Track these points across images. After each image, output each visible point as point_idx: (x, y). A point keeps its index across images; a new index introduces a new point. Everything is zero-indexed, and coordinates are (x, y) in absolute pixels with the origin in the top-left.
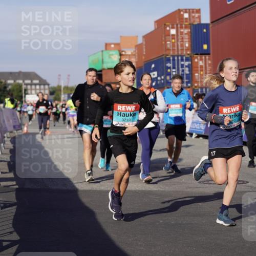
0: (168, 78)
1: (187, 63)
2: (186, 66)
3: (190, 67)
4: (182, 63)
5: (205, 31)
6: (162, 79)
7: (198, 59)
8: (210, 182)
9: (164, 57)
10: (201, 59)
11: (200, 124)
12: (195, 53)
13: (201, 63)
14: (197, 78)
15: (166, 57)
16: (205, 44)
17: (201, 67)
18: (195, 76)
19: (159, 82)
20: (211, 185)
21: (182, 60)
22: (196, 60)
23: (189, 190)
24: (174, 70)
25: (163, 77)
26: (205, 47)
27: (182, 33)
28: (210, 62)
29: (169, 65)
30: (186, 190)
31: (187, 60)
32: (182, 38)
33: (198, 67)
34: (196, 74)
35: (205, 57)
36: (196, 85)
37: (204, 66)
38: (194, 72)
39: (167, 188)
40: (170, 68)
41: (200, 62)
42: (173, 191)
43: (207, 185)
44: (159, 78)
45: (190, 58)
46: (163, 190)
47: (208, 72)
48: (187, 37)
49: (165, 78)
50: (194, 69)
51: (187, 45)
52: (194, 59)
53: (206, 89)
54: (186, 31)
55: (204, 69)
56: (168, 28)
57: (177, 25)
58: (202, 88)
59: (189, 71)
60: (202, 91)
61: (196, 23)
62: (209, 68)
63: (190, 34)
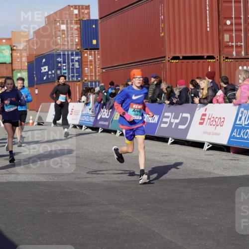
0: (59, 72)
1: (77, 58)
2: (76, 61)
3: (80, 61)
4: (72, 57)
5: (94, 26)
6: (52, 74)
7: (87, 54)
8: (98, 172)
9: (54, 51)
10: (91, 54)
11: (89, 116)
12: (85, 48)
13: (90, 58)
14: (86, 72)
15: (56, 52)
16: (94, 39)
17: (91, 61)
18: (85, 70)
19: (49, 76)
20: (99, 175)
21: (72, 55)
22: (86, 55)
23: (77, 180)
24: (64, 65)
25: (53, 72)
26: (94, 42)
27: (72, 29)
28: (99, 57)
29: (59, 59)
30: (74, 181)
31: (77, 54)
32: (72, 34)
33: (88, 62)
34: (86, 69)
35: (95, 52)
36: (86, 79)
37: (93, 61)
38: (83, 66)
39: (56, 178)
40: (60, 62)
41: (89, 56)
42: (62, 182)
43: (95, 175)
44: (50, 73)
45: (80, 53)
46: (52, 181)
47: (97, 66)
48: (76, 32)
49: (56, 72)
50: (84, 63)
51: (77, 40)
52: (84, 54)
53: (95, 83)
54: (76, 27)
55: (93, 63)
56: (58, 24)
57: (67, 21)
58: (91, 82)
59: (79, 65)
60: (92, 85)
61: (86, 19)
62: (97, 63)
63: (79, 30)
